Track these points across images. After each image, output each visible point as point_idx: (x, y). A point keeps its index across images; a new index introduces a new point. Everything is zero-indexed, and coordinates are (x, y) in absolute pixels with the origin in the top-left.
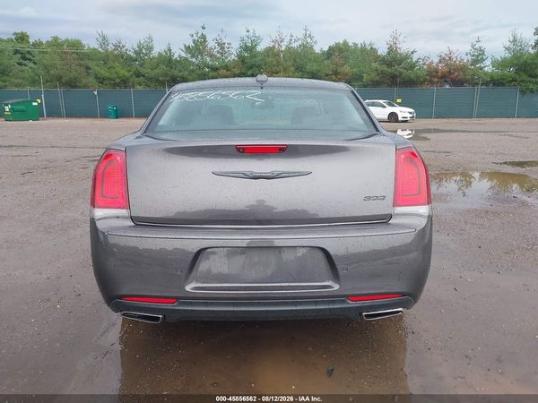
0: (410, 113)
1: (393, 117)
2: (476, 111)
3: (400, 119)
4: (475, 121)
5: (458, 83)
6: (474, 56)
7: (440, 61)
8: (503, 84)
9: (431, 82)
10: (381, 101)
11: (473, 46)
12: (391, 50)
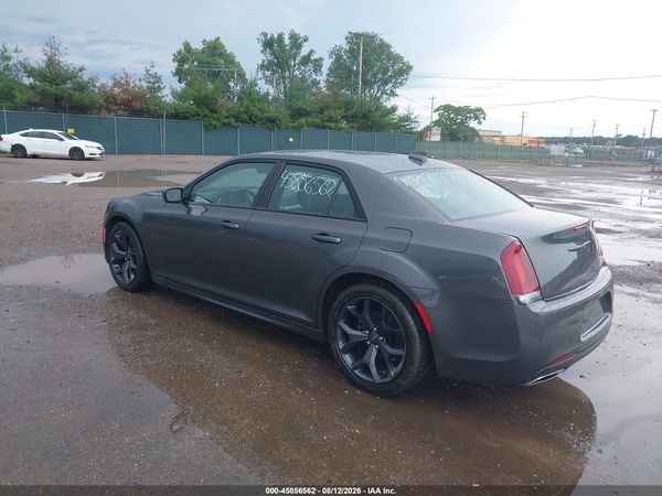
0: (99, 148)
1: (76, 154)
2: (164, 145)
3: (87, 155)
4: (165, 158)
5: (138, 113)
6: (149, 82)
7: (115, 85)
8: (187, 118)
9: (109, 110)
10: (56, 132)
11: (147, 71)
12: (51, 62)
